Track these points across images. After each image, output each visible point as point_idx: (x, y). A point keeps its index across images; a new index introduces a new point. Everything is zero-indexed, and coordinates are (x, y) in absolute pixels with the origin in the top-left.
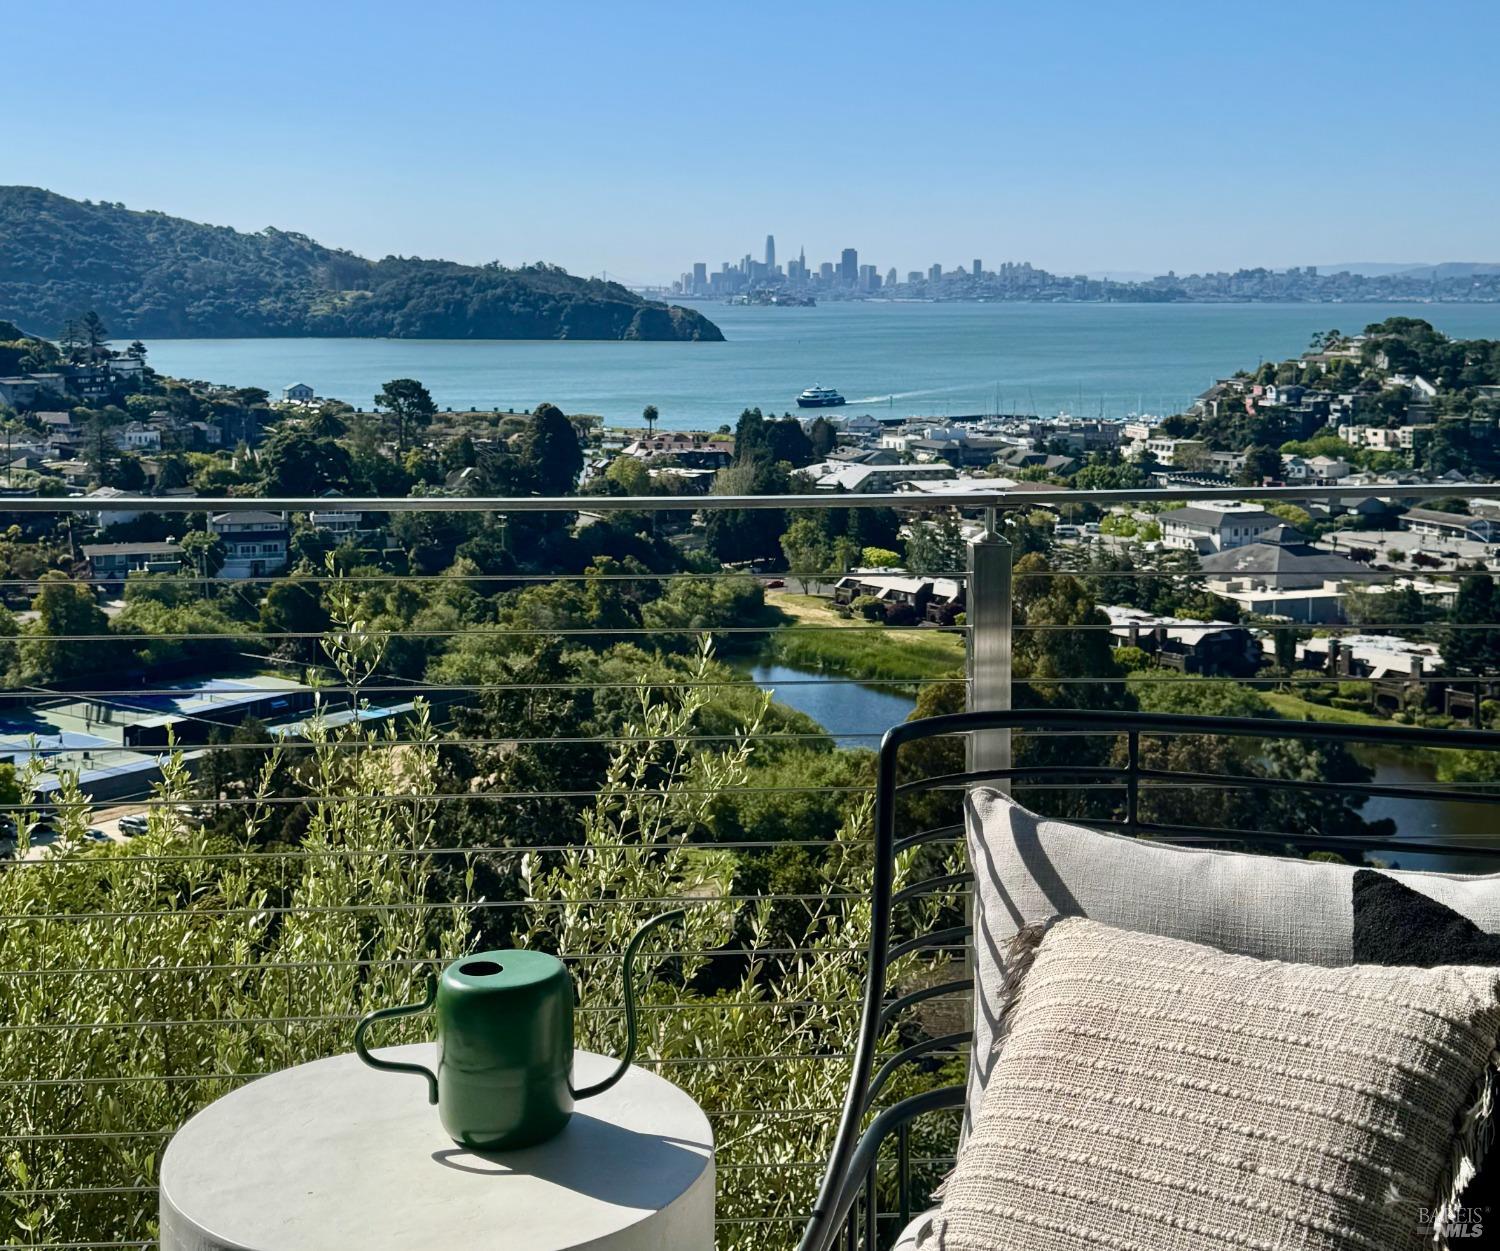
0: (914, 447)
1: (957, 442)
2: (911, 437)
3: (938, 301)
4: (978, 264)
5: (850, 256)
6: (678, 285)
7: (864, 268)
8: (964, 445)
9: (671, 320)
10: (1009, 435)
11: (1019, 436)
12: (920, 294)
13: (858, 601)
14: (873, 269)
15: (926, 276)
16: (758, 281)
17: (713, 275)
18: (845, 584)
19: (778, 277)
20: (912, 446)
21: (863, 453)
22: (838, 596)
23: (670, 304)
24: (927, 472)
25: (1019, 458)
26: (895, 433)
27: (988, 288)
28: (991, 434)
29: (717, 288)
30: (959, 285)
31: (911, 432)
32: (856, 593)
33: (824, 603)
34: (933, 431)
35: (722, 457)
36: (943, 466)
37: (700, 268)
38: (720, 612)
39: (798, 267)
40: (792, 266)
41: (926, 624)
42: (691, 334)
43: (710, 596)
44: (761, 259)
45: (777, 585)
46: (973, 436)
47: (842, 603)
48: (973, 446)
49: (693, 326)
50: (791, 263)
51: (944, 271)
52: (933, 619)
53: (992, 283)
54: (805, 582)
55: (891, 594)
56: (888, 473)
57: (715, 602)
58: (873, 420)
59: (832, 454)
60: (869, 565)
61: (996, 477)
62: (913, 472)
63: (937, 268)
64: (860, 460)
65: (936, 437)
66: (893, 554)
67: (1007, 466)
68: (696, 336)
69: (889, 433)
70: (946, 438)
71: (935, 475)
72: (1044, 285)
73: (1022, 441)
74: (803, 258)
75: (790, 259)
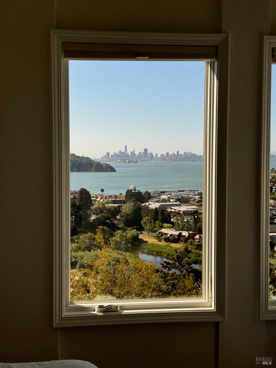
0: (170, 198)
1: (180, 197)
2: (169, 196)
3: (168, 161)
4: (178, 152)
5: (146, 150)
6: (102, 158)
7: (149, 153)
8: (182, 198)
9: (103, 167)
10: (193, 195)
11: (196, 195)
12: (164, 160)
13: (163, 237)
14: (152, 153)
15: (165, 155)
16: (123, 157)
17: (111, 155)
18: (159, 233)
19: (128, 156)
20: (169, 198)
21: (158, 200)
22: (157, 236)
23: (102, 163)
24: (175, 204)
25: (197, 201)
26: (164, 195)
27: (181, 158)
28: (188, 195)
29: (112, 159)
30: (173, 157)
31: (169, 194)
32: (162, 235)
33: (154, 238)
34: (174, 194)
35: (122, 201)
36: (178, 203)
37: (108, 154)
38: (129, 240)
39: (133, 153)
40: (131, 153)
41: (180, 242)
42: (108, 170)
43: (126, 236)
44: (124, 151)
45: (141, 233)
46: (184, 195)
47: (159, 237)
48: (184, 198)
49: (108, 168)
50: (131, 152)
51: (169, 154)
52: (182, 241)
53: (182, 157)
54: (148, 232)
55: (171, 235)
56: (165, 205)
57: (127, 238)
58: (158, 191)
59: (150, 200)
60: (165, 228)
61: (191, 206)
62: (171, 205)
63: (168, 153)
64: (157, 202)
65: (175, 196)
66: (171, 225)
67: (194, 203)
68: (109, 171)
69: (163, 194)
70: (178, 196)
71: (176, 205)
72: (195, 157)
73: (196, 196)
74: (134, 151)
75: (131, 151)
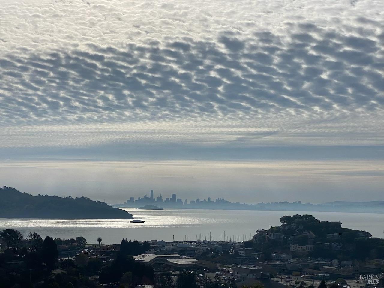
4: (209, 199)
5: (174, 196)
7: (177, 199)
14: (181, 199)
36: (178, 255)
56: (162, 257)
58: (164, 242)
59: (147, 252)
61: (191, 258)
62: (170, 257)
63: (199, 199)
64: (155, 253)
69: (167, 246)
71: (175, 258)
74: (161, 196)
75: (157, 197)
